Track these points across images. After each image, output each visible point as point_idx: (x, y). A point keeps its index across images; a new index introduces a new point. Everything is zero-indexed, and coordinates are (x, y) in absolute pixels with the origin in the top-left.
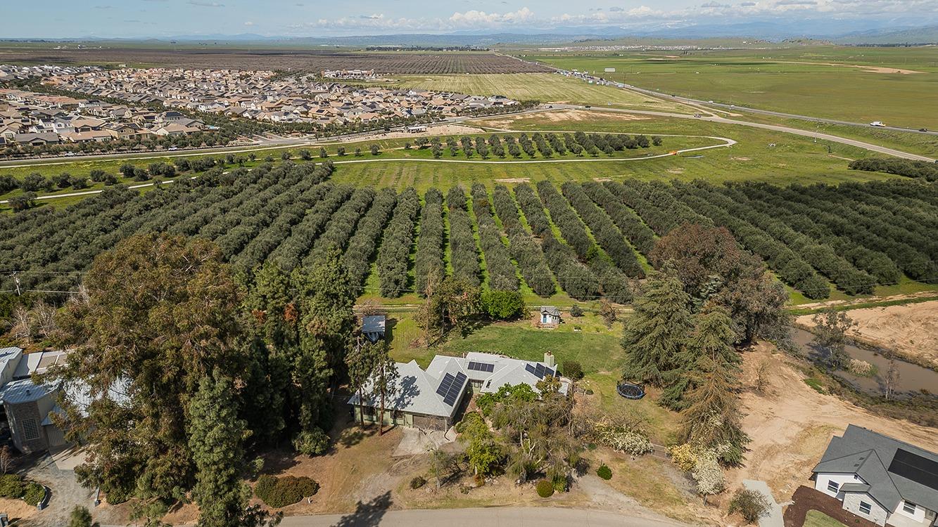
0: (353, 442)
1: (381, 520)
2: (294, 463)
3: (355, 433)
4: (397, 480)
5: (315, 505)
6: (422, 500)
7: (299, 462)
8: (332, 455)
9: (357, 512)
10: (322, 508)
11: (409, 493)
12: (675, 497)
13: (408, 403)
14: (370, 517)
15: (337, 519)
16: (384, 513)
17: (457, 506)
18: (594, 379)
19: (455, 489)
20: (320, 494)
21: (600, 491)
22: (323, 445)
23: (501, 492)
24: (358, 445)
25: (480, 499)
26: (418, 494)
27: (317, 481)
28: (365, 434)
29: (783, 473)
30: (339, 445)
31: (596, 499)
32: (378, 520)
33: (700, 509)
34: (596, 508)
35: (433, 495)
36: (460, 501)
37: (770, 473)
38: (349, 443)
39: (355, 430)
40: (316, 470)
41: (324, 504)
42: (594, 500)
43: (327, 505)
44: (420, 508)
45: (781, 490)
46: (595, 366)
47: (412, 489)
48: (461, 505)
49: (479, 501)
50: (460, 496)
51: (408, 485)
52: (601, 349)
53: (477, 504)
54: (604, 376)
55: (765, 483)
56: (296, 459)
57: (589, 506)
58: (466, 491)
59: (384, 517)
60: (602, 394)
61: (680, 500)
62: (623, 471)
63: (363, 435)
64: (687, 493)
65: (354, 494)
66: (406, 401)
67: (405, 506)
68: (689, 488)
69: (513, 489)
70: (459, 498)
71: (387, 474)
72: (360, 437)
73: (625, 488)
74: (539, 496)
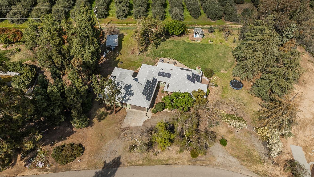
0: (102, 118)
2: (73, 133)
3: (103, 112)
5: (82, 163)
7: (75, 132)
8: (91, 126)
9: (103, 169)
10: (85, 165)
11: (128, 154)
12: (258, 159)
15: (93, 173)
18: (218, 76)
19: (151, 153)
20: (85, 155)
21: (221, 154)
23: (173, 155)
24: (104, 120)
25: (162, 159)
26: (132, 155)
27: (84, 145)
29: (311, 142)
30: (95, 120)
31: (219, 160)
33: (270, 168)
34: (219, 166)
36: (153, 161)
37: (304, 141)
39: (103, 110)
41: (87, 162)
42: (218, 161)
44: (133, 165)
45: (310, 154)
46: (219, 67)
47: (129, 152)
48: (153, 163)
50: (153, 157)
51: (128, 149)
52: (222, 56)
53: (161, 163)
54: (223, 73)
55: (301, 148)
57: (216, 165)
60: (222, 87)
61: (260, 161)
62: (232, 140)
63: (107, 113)
64: (264, 156)
66: (127, 98)
67: (126, 164)
68: (265, 152)
72: (106, 115)
73: (234, 153)
74: (191, 158)
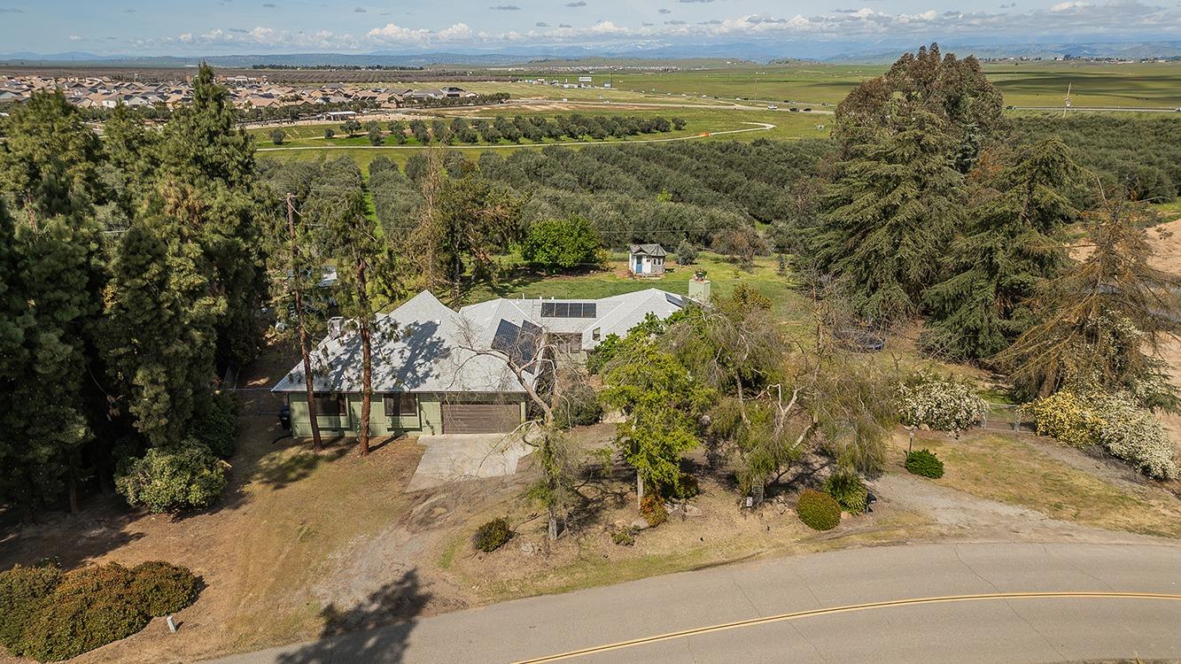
0: (293, 475)
1: (405, 646)
2: (125, 539)
3: (295, 458)
4: (433, 539)
5: (192, 634)
6: (518, 575)
7: (139, 536)
8: (237, 508)
9: (327, 635)
10: (214, 641)
11: (476, 564)
12: (1110, 493)
13: (426, 375)
14: (371, 642)
16: (411, 625)
17: (617, 579)
19: (597, 539)
20: (209, 601)
21: (940, 502)
22: (209, 484)
23: (714, 532)
24: (305, 480)
25: (668, 553)
26: (500, 562)
27: (197, 571)
28: (322, 457)
30: (255, 487)
31: (946, 519)
32: (397, 648)
34: (961, 536)
35: (542, 559)
36: (620, 563)
38: (280, 478)
39: (295, 451)
40: (192, 547)
41: (223, 627)
42: (942, 521)
43: (230, 628)
44: (516, 596)
47: (482, 554)
48: (626, 573)
49: (669, 558)
50: (616, 553)
51: (467, 547)
53: (669, 565)
56: (131, 528)
57: (942, 535)
58: (626, 539)
59: (415, 636)
63: (317, 458)
65: (315, 588)
66: (420, 371)
67: (474, 598)
69: (740, 521)
70: (614, 557)
71: (402, 531)
72: (311, 464)
74: (809, 530)
